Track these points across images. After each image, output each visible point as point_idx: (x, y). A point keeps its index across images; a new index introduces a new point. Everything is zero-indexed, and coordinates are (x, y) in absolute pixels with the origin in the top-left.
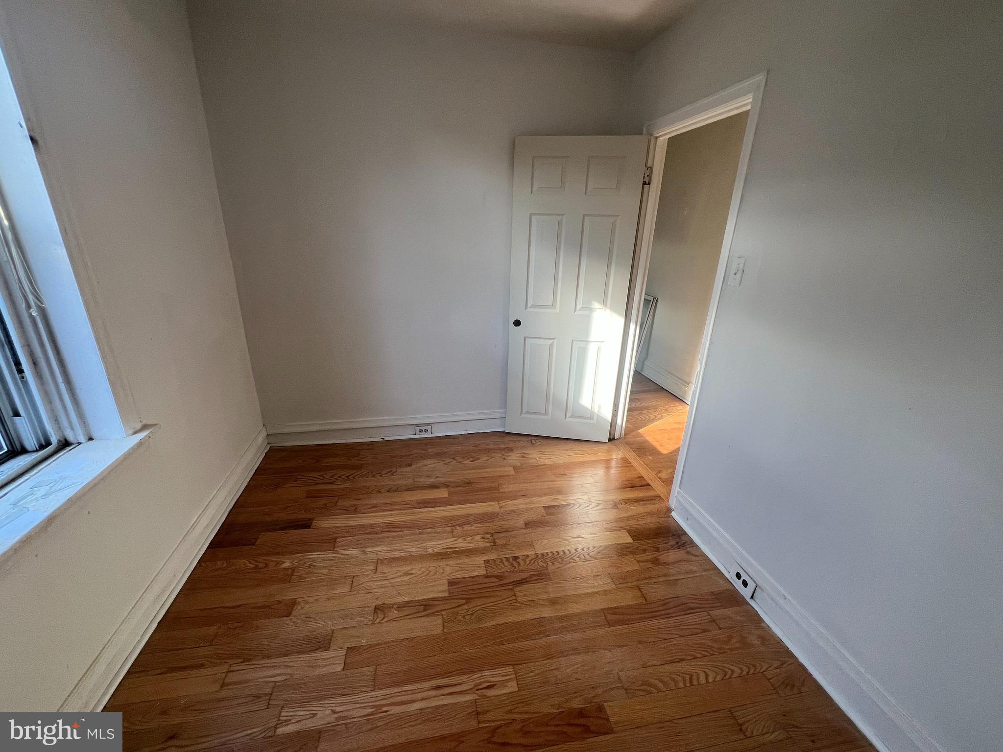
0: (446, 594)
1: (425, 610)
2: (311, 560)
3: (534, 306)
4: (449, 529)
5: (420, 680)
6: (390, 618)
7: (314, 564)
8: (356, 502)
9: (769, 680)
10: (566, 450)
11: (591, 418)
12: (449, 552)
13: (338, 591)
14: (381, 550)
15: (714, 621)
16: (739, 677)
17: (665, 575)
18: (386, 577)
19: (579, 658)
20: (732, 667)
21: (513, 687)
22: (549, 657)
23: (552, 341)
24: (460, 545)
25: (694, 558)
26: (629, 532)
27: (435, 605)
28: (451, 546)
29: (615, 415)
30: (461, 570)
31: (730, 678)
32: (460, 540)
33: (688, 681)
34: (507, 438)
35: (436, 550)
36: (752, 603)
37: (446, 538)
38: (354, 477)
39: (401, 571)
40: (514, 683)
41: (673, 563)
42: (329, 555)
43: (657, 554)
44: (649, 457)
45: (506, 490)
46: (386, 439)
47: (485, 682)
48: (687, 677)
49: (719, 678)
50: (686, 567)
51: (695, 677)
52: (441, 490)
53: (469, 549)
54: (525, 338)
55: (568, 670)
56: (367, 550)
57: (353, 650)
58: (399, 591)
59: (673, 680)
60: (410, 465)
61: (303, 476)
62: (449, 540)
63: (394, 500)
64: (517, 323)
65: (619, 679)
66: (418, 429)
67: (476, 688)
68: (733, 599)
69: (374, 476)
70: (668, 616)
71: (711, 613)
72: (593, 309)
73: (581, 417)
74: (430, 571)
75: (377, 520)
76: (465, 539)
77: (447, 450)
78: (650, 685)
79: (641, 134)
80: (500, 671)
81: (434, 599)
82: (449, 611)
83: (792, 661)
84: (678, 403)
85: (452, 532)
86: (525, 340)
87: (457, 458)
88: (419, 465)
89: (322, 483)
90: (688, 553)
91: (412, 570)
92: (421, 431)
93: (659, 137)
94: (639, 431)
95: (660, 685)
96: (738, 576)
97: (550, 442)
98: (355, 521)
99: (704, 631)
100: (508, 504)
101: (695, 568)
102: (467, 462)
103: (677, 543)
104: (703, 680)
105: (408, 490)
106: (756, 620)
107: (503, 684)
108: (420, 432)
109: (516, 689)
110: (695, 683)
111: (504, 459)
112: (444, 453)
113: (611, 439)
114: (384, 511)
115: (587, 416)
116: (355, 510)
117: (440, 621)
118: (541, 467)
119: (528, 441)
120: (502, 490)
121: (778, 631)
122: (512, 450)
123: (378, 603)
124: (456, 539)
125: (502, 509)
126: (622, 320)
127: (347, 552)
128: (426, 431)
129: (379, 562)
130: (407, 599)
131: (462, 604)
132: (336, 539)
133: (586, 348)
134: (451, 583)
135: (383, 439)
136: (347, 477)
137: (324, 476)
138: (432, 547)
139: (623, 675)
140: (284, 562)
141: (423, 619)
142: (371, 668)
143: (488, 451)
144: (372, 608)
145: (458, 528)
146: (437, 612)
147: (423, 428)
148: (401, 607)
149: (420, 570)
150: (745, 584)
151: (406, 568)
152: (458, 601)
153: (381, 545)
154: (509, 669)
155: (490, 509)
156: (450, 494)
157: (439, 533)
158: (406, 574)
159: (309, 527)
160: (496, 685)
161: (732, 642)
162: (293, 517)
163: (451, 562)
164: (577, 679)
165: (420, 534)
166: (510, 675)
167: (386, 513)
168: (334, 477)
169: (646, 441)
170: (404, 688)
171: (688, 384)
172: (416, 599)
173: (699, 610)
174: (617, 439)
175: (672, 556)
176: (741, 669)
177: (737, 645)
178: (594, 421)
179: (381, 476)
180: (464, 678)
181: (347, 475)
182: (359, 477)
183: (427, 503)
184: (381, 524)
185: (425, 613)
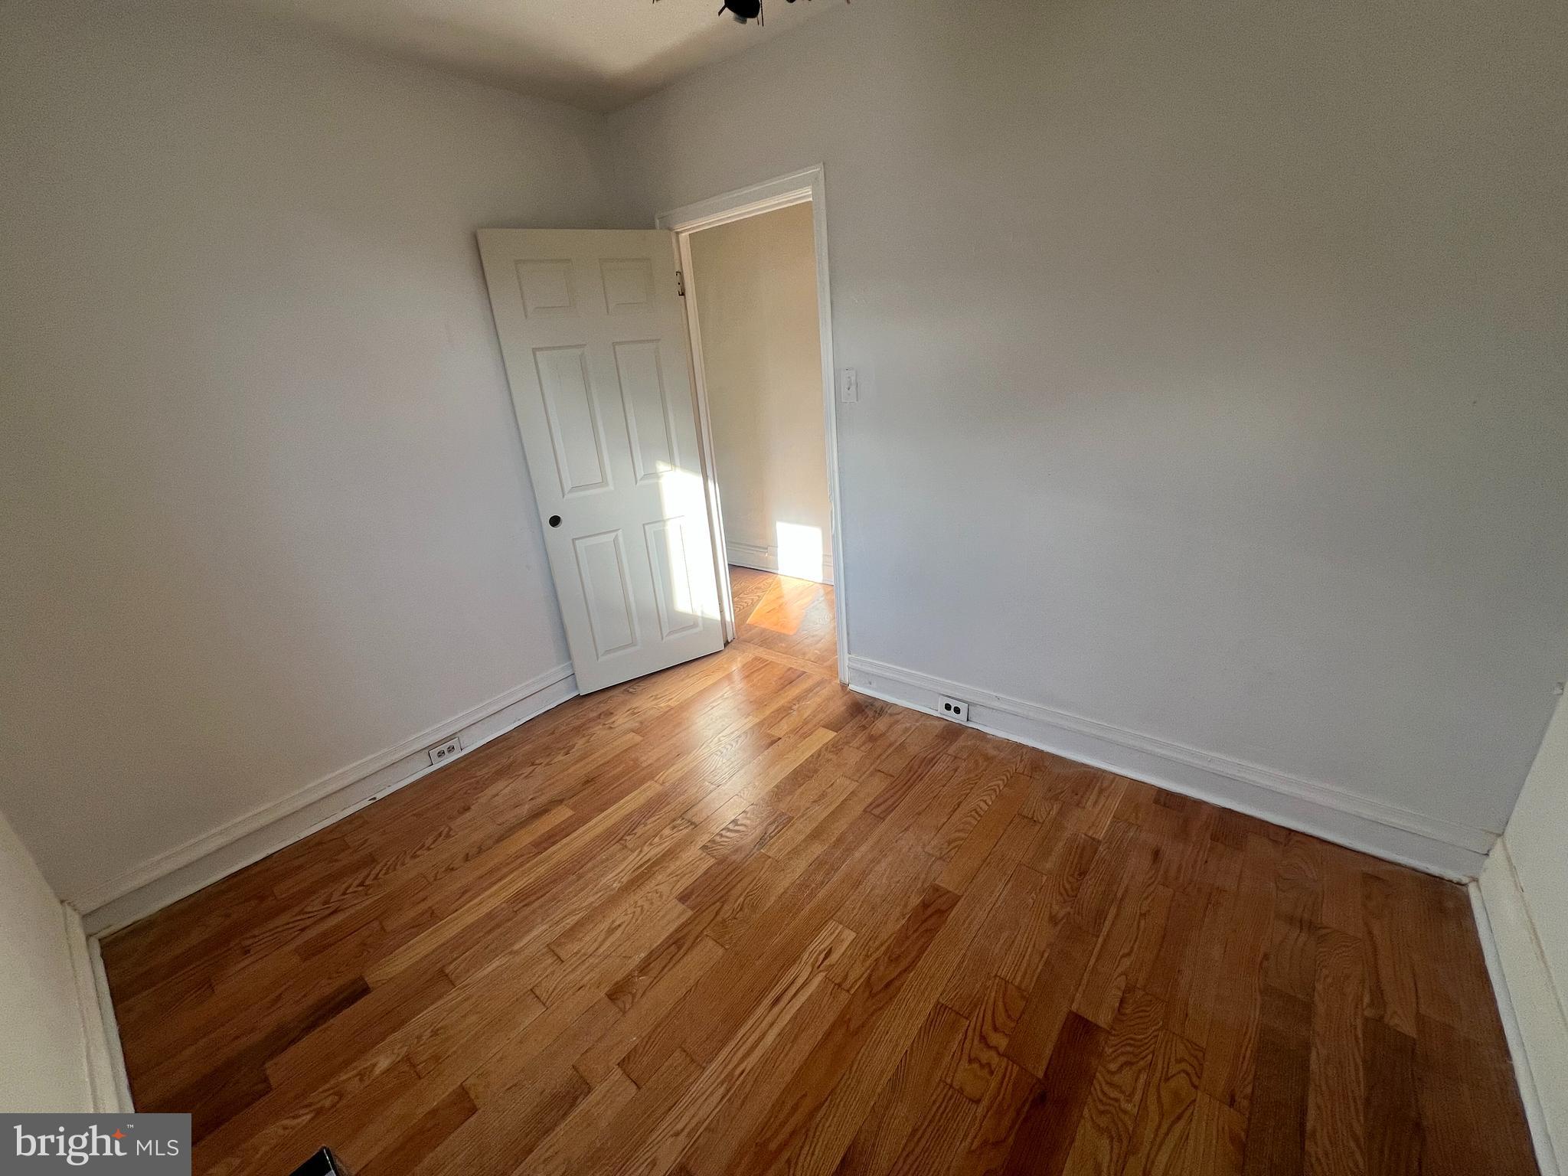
0: (690, 913)
1: (679, 948)
2: (428, 1026)
3: (574, 489)
4: (618, 847)
5: (749, 1013)
6: (641, 991)
7: (439, 1026)
8: (423, 906)
9: (1023, 774)
10: (682, 680)
11: (695, 625)
12: (645, 869)
13: (527, 1022)
14: (539, 933)
15: (956, 758)
16: (1005, 786)
17: (891, 745)
18: (585, 954)
19: (883, 864)
20: (994, 783)
21: (849, 936)
22: (857, 884)
23: (615, 533)
24: (653, 853)
25: (900, 717)
26: (826, 727)
27: (686, 935)
28: (641, 862)
29: (722, 611)
30: (681, 878)
31: (1000, 791)
32: (646, 849)
33: (977, 816)
34: (589, 703)
35: (625, 880)
36: (970, 725)
37: (624, 859)
38: (376, 878)
39: (599, 934)
40: (847, 932)
41: (887, 731)
42: (453, 996)
43: (868, 731)
44: (781, 644)
45: (649, 762)
46: (379, 796)
47: (819, 954)
48: (973, 813)
49: (994, 797)
50: (899, 727)
51: (979, 810)
52: (553, 812)
53: (668, 851)
54: (574, 540)
55: (884, 881)
56: (516, 947)
57: (629, 1060)
58: (624, 955)
59: (966, 823)
60: (467, 809)
61: (255, 936)
62: (631, 858)
63: (491, 864)
64: (555, 521)
65: (929, 854)
66: (434, 752)
67: (816, 968)
68: (953, 732)
69: (414, 856)
70: (921, 778)
71: (949, 752)
72: (660, 474)
73: (684, 629)
74: (642, 906)
75: (490, 905)
76: (651, 844)
77: (511, 759)
78: (955, 840)
79: (654, 228)
80: (824, 933)
81: (676, 931)
82: (712, 925)
83: (1025, 750)
84: (764, 576)
85: (626, 847)
86: (574, 543)
87: (537, 762)
88: (483, 800)
89: (315, 923)
90: (891, 715)
91: (613, 922)
92: (441, 754)
93: (681, 232)
94: (747, 622)
95: (961, 835)
96: (948, 707)
97: (654, 679)
98: (451, 928)
99: (956, 770)
100: (668, 775)
101: (908, 725)
102: (560, 758)
103: (876, 712)
104: (985, 807)
105: (500, 840)
106: (982, 736)
107: (838, 940)
108: (439, 756)
109: (853, 935)
110: (982, 813)
111: (611, 728)
112: (511, 765)
113: (727, 643)
114: (486, 889)
115: (688, 624)
116: (433, 917)
117: (711, 943)
118: (669, 713)
119: (623, 693)
120: (644, 765)
121: (1001, 734)
122: (612, 713)
123: (605, 989)
124: (637, 851)
125: (667, 784)
126: (699, 479)
127: (486, 972)
128: (451, 749)
129: (552, 949)
130: (643, 955)
131: (720, 909)
132: (441, 971)
133: (664, 530)
134: (683, 898)
135: (375, 798)
136: (361, 884)
137: (306, 910)
138: (615, 881)
139: (928, 849)
140: (374, 1065)
141: (688, 958)
142: (677, 1054)
143: (578, 730)
144: (606, 999)
145: (628, 838)
146: (697, 937)
147: (444, 747)
148: (644, 968)
149: (626, 915)
150: (957, 710)
151: (605, 925)
152: (713, 907)
153: (534, 927)
154: (832, 924)
155: (649, 794)
156: (574, 808)
157: (607, 859)
158: (611, 931)
159: (366, 990)
160: (831, 948)
161: (981, 764)
162: (311, 1000)
163: (660, 877)
164: (898, 882)
165: (580, 877)
166: (836, 928)
167: (495, 888)
168: (332, 901)
169: (764, 631)
170: (740, 1035)
171: (767, 549)
172: (655, 945)
173: (939, 756)
174: (732, 641)
175: (881, 725)
176: (1001, 780)
177: (985, 763)
178: (700, 628)
179: (429, 849)
180: (794, 971)
181: (357, 882)
182: (386, 874)
183: (550, 837)
184: (503, 905)
185: (682, 951)
